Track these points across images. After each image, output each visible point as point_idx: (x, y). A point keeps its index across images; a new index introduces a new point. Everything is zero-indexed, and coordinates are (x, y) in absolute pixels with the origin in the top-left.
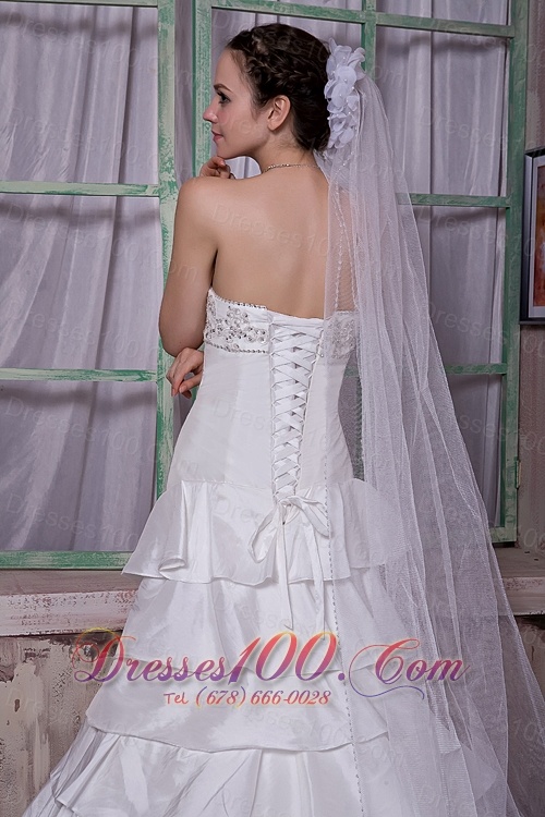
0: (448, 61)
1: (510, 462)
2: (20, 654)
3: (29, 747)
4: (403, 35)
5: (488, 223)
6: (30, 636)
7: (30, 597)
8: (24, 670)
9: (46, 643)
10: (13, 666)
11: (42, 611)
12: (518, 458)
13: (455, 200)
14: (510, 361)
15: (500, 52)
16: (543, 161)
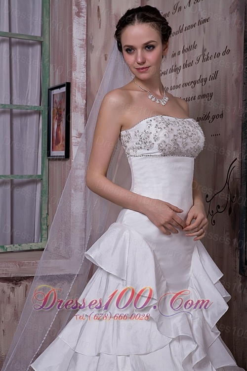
0: (17, 50)
1: (44, 215)
5: (35, 117)
12: (48, 214)
13: (19, 107)
14: (44, 174)
15: (39, 47)
16: (55, 92)
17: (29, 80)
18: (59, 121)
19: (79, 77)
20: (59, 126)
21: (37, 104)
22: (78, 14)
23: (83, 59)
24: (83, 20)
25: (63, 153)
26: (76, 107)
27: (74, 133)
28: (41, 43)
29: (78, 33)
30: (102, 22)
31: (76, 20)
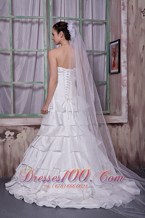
0: (95, 27)
1: (108, 99)
2: (22, 129)
3: (24, 144)
4: (87, 22)
5: (103, 56)
6: (24, 126)
7: (24, 119)
8: (23, 131)
9: (27, 127)
10: (21, 131)
11: (26, 121)
12: (110, 98)
13: (97, 52)
14: (108, 80)
15: (105, 25)
16: (112, 44)
17: (100, 40)
18: (115, 56)
19: (124, 37)
20: (115, 59)
21: (104, 50)
22: (124, 9)
23: (126, 28)
24: (126, 11)
25: (117, 70)
26: (123, 50)
27: (122, 61)
28: (106, 23)
29: (124, 17)
30: (134, 12)
31: (122, 12)
